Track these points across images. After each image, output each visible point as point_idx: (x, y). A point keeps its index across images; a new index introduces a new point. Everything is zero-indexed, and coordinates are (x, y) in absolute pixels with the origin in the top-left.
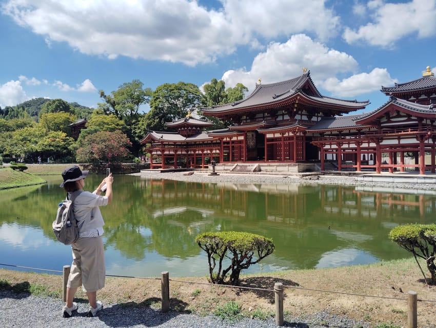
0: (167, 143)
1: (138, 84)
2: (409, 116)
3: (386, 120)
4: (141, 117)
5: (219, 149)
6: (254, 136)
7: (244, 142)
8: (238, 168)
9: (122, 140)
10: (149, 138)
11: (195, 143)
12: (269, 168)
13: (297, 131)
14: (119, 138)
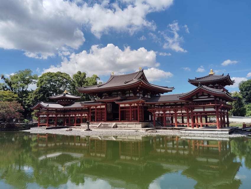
0: (51, 110)
1: (28, 72)
2: (209, 95)
3: (195, 98)
4: (30, 92)
5: (87, 114)
6: (111, 105)
7: (105, 109)
8: (102, 126)
9: (18, 107)
10: (38, 106)
11: (70, 109)
12: (122, 126)
13: (140, 103)
14: (15, 106)
